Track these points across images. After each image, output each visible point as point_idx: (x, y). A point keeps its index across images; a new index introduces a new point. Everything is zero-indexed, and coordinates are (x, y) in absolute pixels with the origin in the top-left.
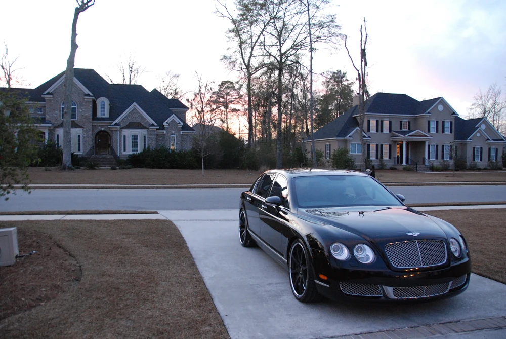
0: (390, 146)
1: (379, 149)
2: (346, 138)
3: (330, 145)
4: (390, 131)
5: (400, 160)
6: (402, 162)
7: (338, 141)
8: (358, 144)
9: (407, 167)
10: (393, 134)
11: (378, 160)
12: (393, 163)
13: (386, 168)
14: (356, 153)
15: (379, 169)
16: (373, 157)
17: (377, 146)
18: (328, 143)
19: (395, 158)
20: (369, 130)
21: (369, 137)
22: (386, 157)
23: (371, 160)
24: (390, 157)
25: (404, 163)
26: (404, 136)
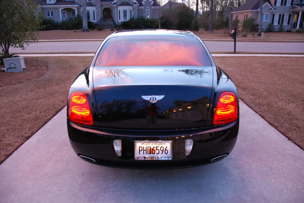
0: (290, 15)
1: (281, 18)
2: (257, 10)
3: (247, 15)
4: (292, 4)
5: (295, 25)
6: (296, 27)
7: (253, 12)
8: (266, 15)
9: (299, 30)
10: (293, 6)
11: (279, 25)
12: (290, 28)
13: (284, 30)
14: (264, 21)
15: (278, 32)
16: (276, 24)
17: (280, 15)
18: (246, 14)
19: (292, 24)
20: (275, 4)
21: (275, 9)
22: (285, 23)
23: (274, 26)
24: (288, 23)
25: (298, 27)
26: (301, 7)
